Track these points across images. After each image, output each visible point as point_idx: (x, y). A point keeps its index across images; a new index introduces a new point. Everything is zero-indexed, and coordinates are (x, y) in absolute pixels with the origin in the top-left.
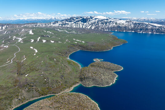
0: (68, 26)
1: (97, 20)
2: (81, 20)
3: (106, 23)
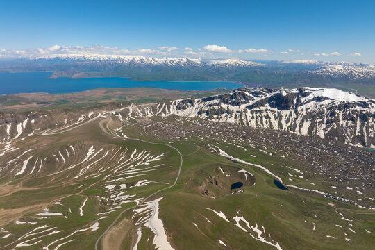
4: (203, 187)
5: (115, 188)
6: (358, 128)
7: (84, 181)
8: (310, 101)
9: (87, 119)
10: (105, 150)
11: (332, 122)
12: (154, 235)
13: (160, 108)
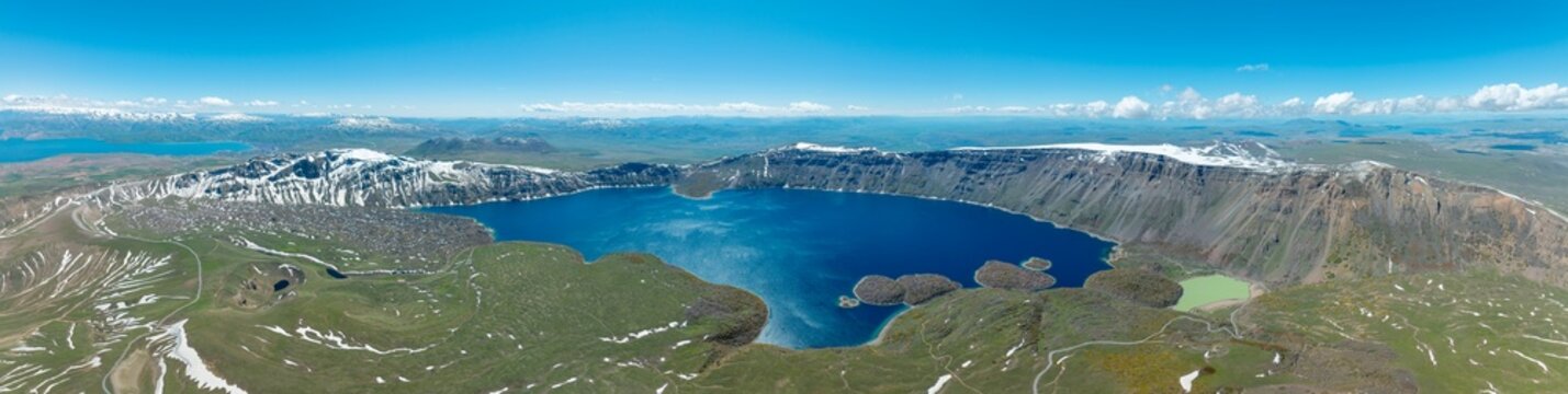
0: (252, 198)
1: (357, 165)
2: (296, 167)
3: (398, 177)
4: (239, 297)
5: (110, 308)
6: (395, 189)
7: (65, 301)
8: (341, 165)
9: (55, 207)
10: (86, 256)
11: (369, 186)
12: (185, 366)
13: (153, 186)
